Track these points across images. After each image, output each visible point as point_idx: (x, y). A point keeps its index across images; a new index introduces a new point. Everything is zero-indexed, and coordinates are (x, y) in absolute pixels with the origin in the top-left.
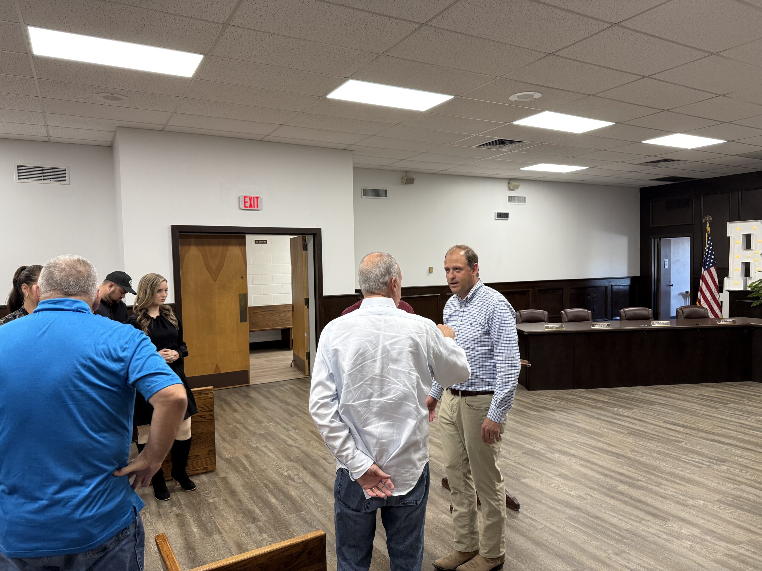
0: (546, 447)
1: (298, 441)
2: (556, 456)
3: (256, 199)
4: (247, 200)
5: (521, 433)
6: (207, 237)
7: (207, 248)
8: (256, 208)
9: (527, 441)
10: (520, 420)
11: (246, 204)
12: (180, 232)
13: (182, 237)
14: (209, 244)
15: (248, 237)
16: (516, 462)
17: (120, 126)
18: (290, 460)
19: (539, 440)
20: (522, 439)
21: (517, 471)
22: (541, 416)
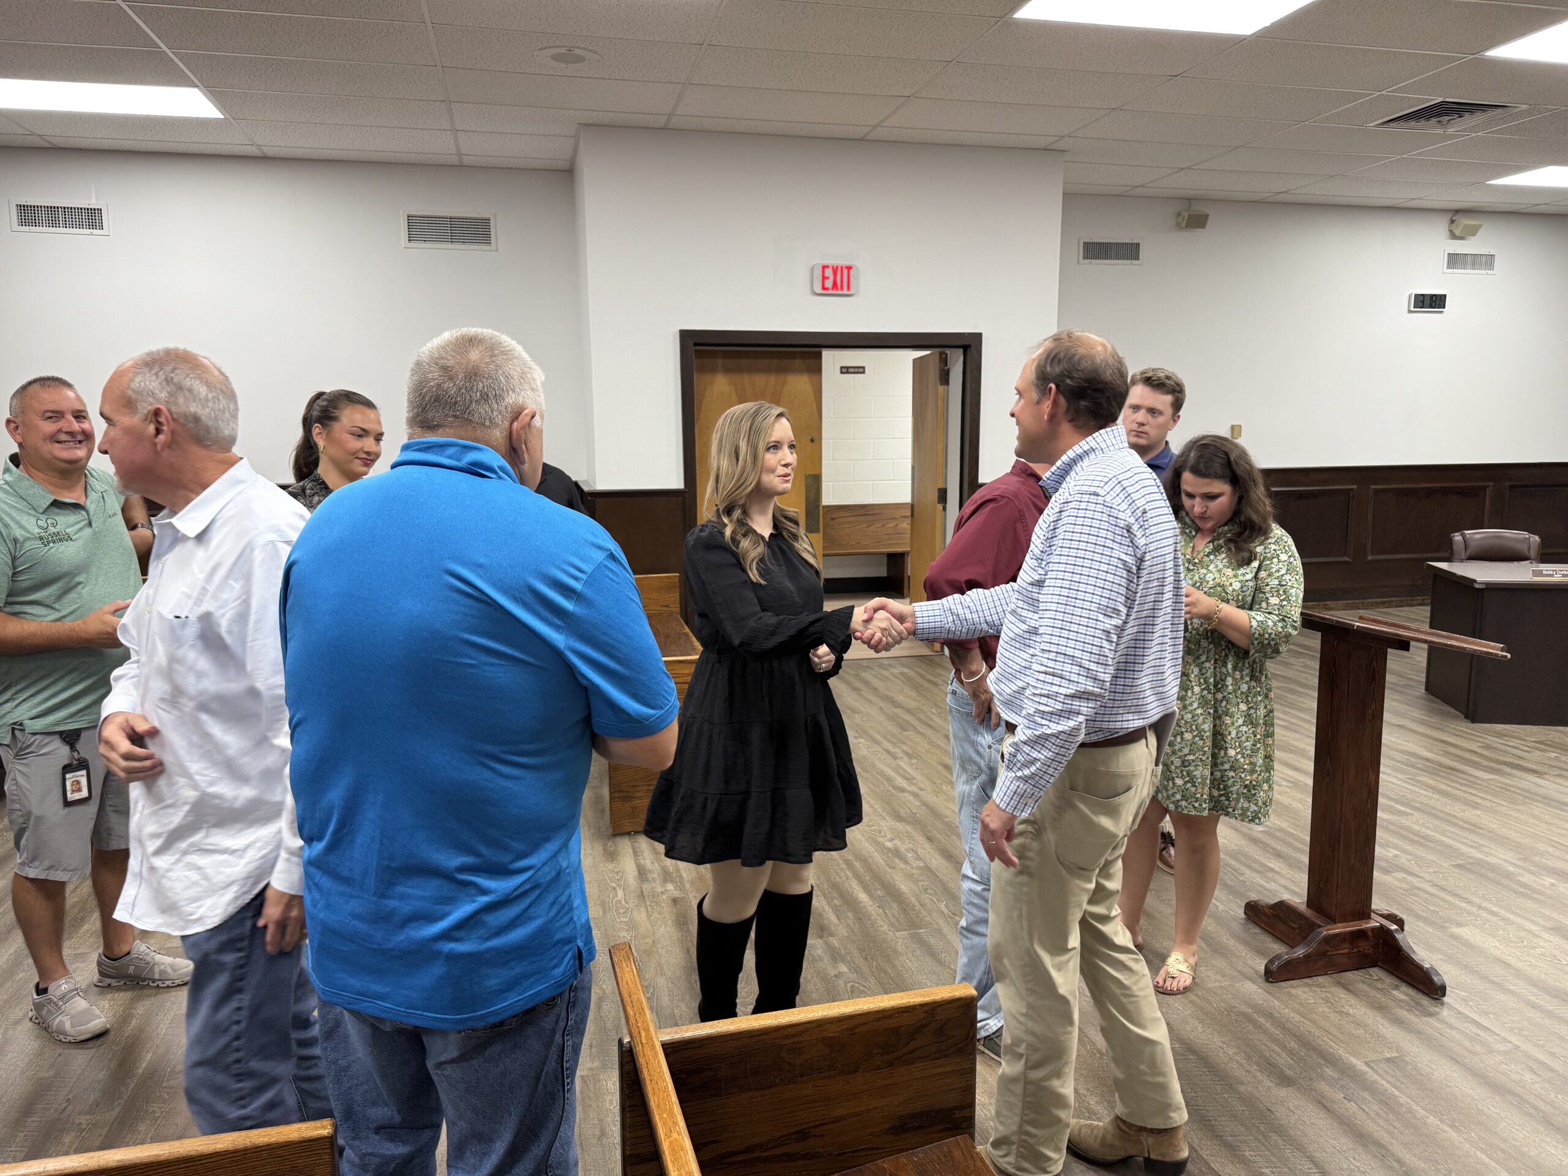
0: (1519, 859)
1: (915, 781)
2: (1547, 884)
3: (845, 271)
4: (829, 273)
5: (1450, 820)
6: (748, 355)
7: (746, 378)
8: (845, 292)
9: (1465, 838)
10: (1450, 789)
11: (827, 281)
12: (695, 345)
13: (700, 355)
14: (750, 370)
15: (827, 355)
16: (1437, 886)
17: (586, 122)
18: (899, 818)
19: (1502, 841)
20: (1453, 833)
21: (1439, 906)
22: (1505, 784)
